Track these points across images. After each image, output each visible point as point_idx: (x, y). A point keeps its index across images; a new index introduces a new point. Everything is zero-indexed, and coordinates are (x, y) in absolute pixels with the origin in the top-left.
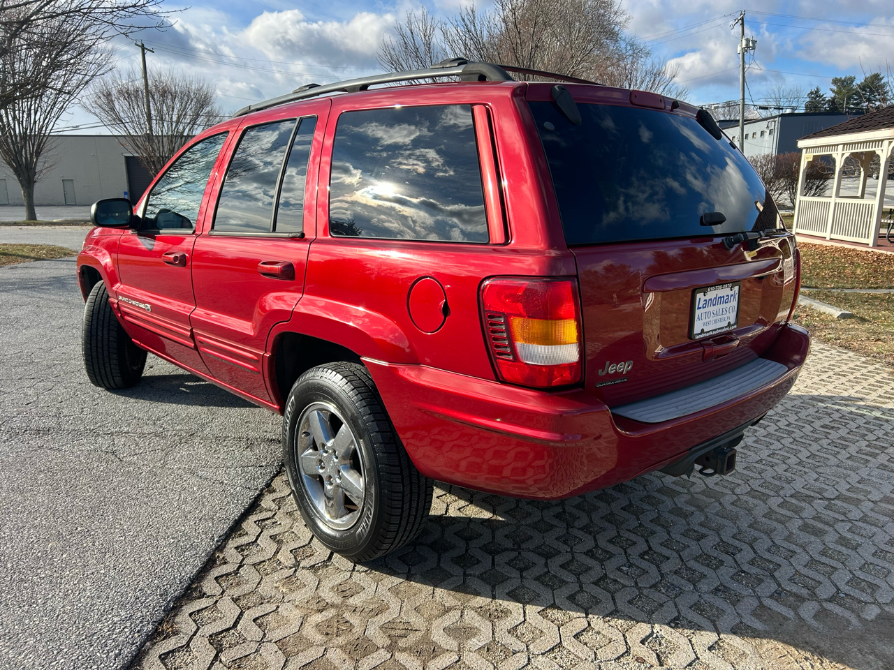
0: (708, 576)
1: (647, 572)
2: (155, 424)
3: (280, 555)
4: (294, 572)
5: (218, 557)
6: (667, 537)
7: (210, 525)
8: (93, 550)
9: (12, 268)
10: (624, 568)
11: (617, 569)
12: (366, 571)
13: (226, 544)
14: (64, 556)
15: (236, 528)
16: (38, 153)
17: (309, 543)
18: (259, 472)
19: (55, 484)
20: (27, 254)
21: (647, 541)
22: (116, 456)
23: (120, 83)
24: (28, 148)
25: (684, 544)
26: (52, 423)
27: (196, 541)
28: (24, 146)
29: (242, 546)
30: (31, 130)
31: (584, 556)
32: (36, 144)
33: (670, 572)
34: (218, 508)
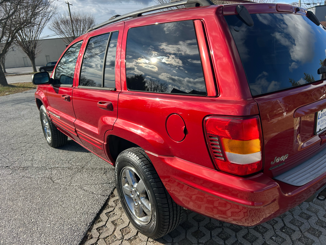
0: (315, 241)
1: (285, 240)
2: (69, 162)
3: (116, 232)
4: (122, 242)
5: (89, 234)
6: (292, 218)
7: (86, 217)
8: (37, 233)
9: (25, 93)
10: (274, 238)
11: (270, 238)
12: (153, 241)
13: (92, 227)
14: (25, 236)
15: (97, 218)
16: (35, 47)
17: (128, 225)
18: (108, 187)
19: (26, 196)
20: (31, 87)
21: (283, 220)
22: (52, 180)
23: (61, 18)
24: (31, 46)
25: (301, 222)
26: (29, 164)
27: (80, 226)
28: (30, 45)
29: (99, 227)
30: (32, 39)
31: (254, 231)
32: (34, 44)
33: (297, 239)
34: (90, 207)
